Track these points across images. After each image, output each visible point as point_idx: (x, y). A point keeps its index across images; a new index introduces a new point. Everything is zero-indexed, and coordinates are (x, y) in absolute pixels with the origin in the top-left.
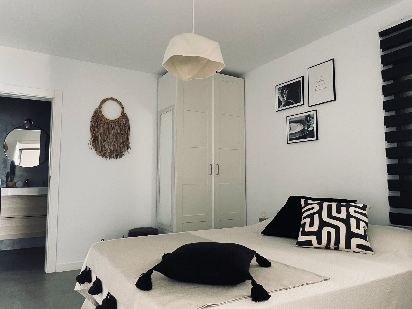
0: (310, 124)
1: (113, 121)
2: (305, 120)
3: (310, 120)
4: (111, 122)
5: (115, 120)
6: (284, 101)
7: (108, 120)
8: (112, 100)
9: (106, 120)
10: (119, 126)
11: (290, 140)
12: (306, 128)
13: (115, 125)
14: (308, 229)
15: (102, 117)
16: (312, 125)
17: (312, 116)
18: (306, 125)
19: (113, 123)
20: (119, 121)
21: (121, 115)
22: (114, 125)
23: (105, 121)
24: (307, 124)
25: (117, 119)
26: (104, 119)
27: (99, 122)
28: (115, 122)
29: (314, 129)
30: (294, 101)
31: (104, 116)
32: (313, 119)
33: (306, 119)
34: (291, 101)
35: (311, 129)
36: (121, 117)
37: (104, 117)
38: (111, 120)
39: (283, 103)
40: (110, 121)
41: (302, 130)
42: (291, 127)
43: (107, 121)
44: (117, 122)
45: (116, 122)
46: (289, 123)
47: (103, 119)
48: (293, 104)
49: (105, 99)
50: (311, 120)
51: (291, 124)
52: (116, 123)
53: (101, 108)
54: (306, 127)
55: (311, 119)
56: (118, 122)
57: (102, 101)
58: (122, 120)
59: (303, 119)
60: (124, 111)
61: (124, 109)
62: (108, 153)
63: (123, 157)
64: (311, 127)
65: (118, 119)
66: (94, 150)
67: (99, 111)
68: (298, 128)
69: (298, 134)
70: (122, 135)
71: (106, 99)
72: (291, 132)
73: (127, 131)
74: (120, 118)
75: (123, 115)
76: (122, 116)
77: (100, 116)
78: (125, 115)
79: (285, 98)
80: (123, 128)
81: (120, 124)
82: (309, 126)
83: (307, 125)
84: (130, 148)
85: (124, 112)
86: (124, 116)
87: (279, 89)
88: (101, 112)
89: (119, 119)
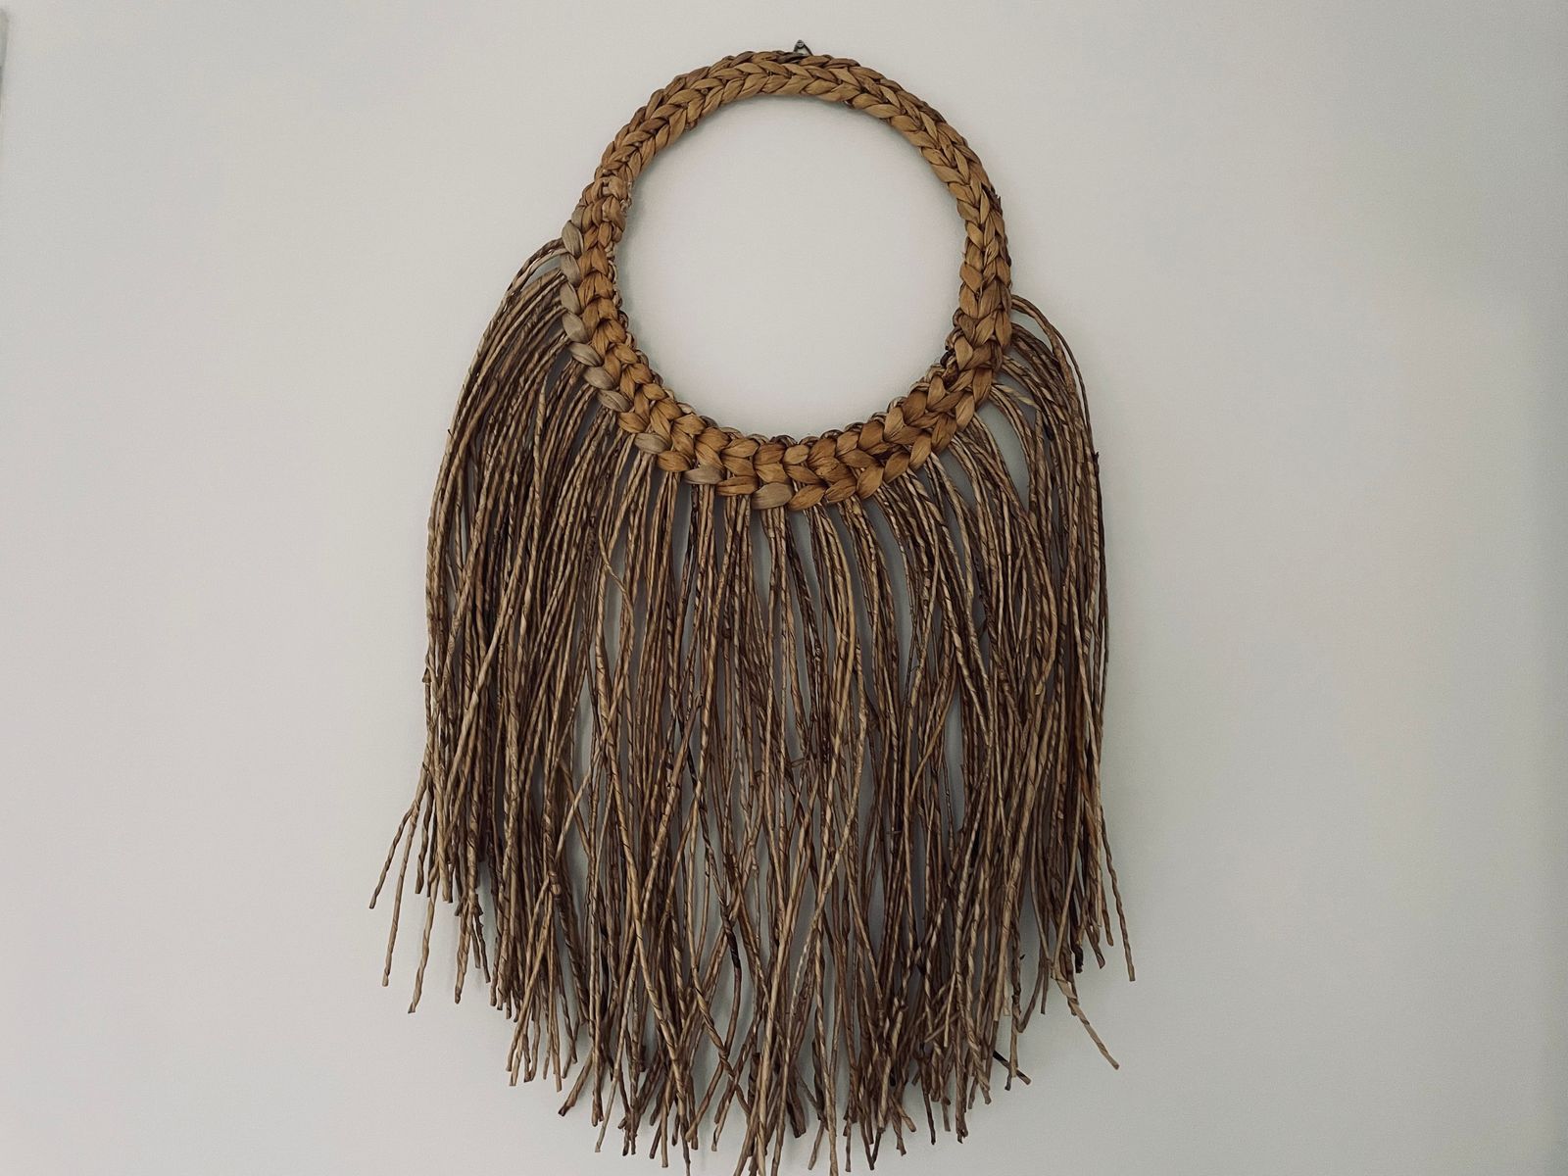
1: (809, 464)
4: (769, 472)
5: (856, 428)
7: (729, 437)
8: (803, 91)
9: (683, 442)
10: (911, 532)
13: (840, 521)
19: (810, 497)
20: (921, 452)
21: (959, 332)
22: (825, 524)
23: (672, 463)
25: (878, 421)
26: (660, 425)
28: (850, 472)
31: (655, 378)
36: (959, 371)
37: (651, 391)
38: (783, 443)
40: (754, 459)
43: (707, 455)
44: (880, 460)
45: (871, 468)
47: (645, 425)
49: (681, 83)
52: (872, 480)
53: (604, 233)
56: (896, 466)
57: (641, 115)
58: (975, 436)
60: (1004, 258)
61: (1000, 237)
65: (894, 422)
67: (568, 299)
71: (704, 73)
73: (1066, 628)
74: (937, 391)
75: (985, 332)
76: (963, 353)
77: (597, 377)
78: (1018, 335)
80: (981, 579)
81: (940, 498)
85: (1002, 283)
86: (1006, 359)
89: (919, 405)
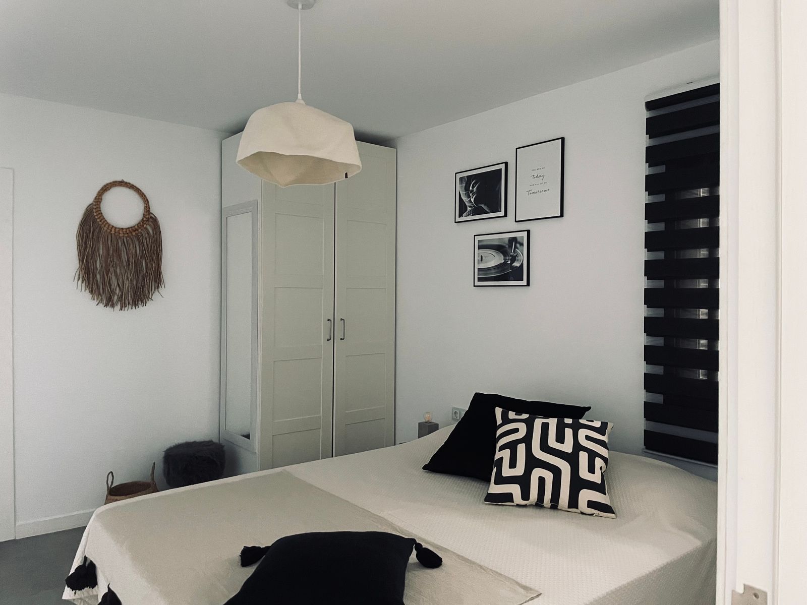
0: (515, 255)
1: (126, 231)
2: (507, 246)
3: (516, 247)
4: (121, 232)
5: (132, 227)
6: (470, 204)
7: (116, 228)
8: (124, 186)
9: (110, 228)
10: (139, 240)
11: (480, 280)
12: (509, 262)
13: (130, 238)
14: (507, 472)
15: (102, 221)
16: (519, 258)
17: (521, 241)
18: (509, 257)
19: (126, 235)
20: (140, 230)
21: (144, 217)
22: (128, 238)
23: (109, 231)
24: (511, 254)
25: (134, 227)
26: (107, 226)
27: (96, 233)
28: (131, 233)
29: (522, 265)
30: (488, 207)
31: (106, 221)
32: (522, 247)
33: (509, 247)
34: (483, 206)
35: (516, 264)
36: (144, 221)
38: (123, 229)
39: (469, 209)
40: (119, 231)
41: (501, 264)
42: (482, 257)
43: (113, 230)
45: (134, 232)
46: (479, 248)
47: (105, 226)
48: (486, 213)
49: (107, 184)
50: (518, 249)
51: (481, 251)
52: (134, 234)
53: (99, 203)
54: (508, 259)
55: (518, 245)
56: (136, 232)
57: (103, 188)
58: (146, 228)
59: (504, 245)
60: (150, 208)
61: (149, 205)
62: (118, 296)
63: (149, 303)
64: (518, 260)
65: (136, 227)
66: (87, 291)
67: (94, 210)
68: (494, 260)
69: (493, 271)
70: (146, 260)
71: (110, 183)
72: (482, 266)
73: (157, 251)
74: (141, 223)
75: (147, 217)
76: (145, 219)
77: (98, 220)
78: (151, 217)
79: (472, 200)
80: (147, 245)
81: (142, 235)
82: (514, 259)
83: (511, 256)
84: (163, 286)
85: (149, 211)
86: (150, 220)
87: (461, 179)
88: (99, 212)
89: (139, 225)
